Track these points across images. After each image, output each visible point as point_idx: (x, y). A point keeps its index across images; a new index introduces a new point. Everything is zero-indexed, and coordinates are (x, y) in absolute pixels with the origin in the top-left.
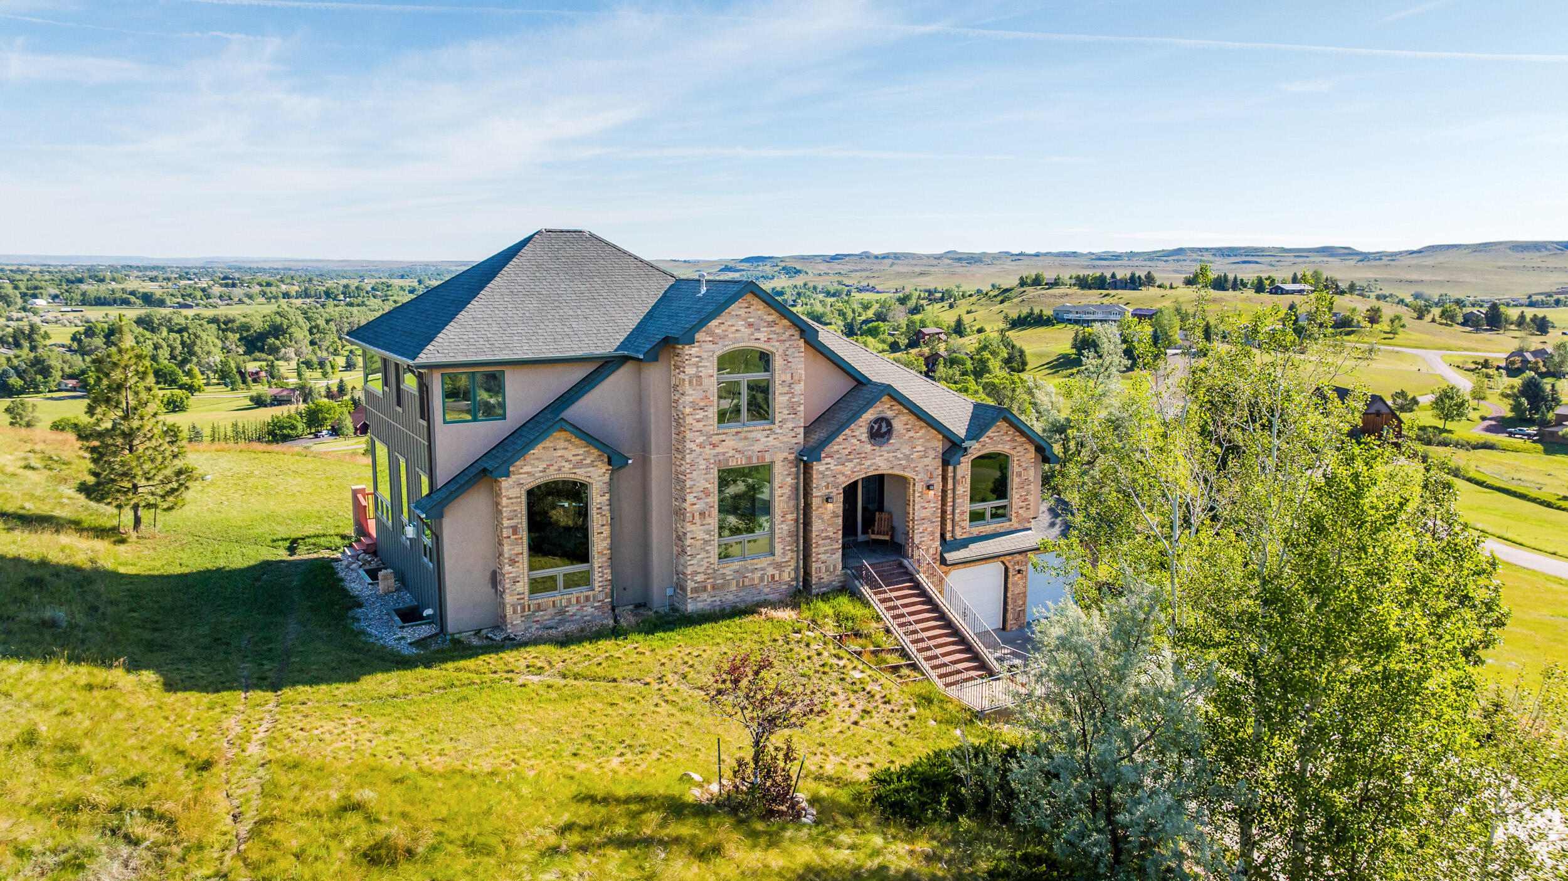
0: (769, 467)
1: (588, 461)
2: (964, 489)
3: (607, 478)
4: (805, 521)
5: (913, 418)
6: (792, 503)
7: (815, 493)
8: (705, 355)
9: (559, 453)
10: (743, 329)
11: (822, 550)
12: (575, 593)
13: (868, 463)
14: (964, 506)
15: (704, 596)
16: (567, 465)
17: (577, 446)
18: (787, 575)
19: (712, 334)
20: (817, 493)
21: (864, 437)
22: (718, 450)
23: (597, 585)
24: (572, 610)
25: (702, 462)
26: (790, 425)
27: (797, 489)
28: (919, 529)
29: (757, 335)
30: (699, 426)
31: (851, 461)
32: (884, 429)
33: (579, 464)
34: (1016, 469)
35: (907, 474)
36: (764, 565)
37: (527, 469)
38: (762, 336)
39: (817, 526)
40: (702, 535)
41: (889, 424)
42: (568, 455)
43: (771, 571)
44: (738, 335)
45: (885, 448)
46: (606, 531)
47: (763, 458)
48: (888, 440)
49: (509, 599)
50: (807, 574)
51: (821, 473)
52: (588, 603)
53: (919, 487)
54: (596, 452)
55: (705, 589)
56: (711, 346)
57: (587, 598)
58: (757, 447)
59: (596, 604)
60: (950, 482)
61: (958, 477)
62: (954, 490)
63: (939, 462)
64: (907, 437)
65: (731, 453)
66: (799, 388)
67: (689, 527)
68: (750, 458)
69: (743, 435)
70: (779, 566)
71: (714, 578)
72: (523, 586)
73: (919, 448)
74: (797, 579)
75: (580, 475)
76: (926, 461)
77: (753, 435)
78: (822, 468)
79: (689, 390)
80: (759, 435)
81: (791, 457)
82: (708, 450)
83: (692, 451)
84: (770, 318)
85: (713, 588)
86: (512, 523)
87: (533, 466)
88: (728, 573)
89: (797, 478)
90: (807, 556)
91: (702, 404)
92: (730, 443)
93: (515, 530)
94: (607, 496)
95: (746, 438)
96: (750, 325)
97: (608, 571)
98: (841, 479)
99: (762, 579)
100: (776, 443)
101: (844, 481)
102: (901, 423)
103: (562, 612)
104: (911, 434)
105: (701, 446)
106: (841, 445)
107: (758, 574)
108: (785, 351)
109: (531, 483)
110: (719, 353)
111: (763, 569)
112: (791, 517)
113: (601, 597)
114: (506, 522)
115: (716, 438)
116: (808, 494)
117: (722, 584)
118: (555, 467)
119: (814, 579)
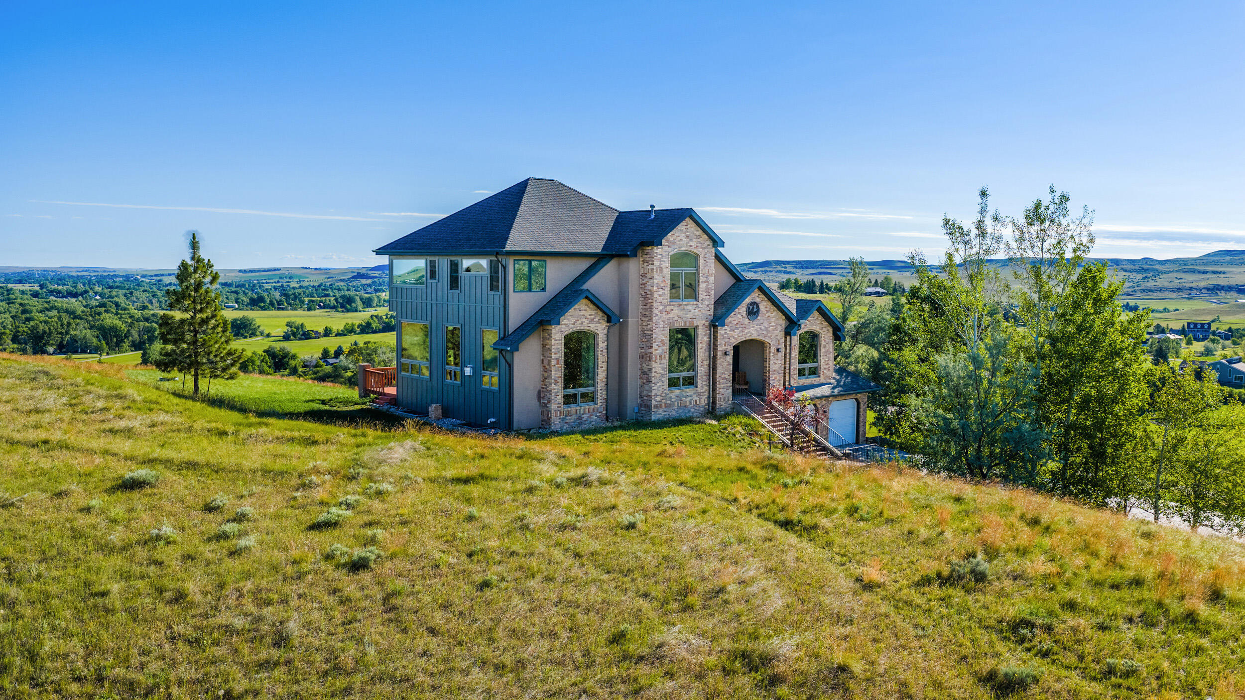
0: (695, 329)
1: (596, 320)
2: (795, 353)
3: (606, 331)
4: (713, 367)
5: (770, 304)
6: (707, 353)
7: (719, 348)
8: (664, 254)
9: (582, 313)
10: (684, 239)
11: (722, 386)
12: (589, 406)
13: (746, 331)
14: (795, 366)
15: (660, 411)
16: (586, 321)
17: (592, 309)
18: (703, 401)
19: (668, 241)
21: (744, 314)
22: (670, 315)
23: (599, 401)
24: (585, 417)
25: (661, 323)
26: (707, 303)
27: (710, 345)
28: (772, 377)
29: (691, 243)
30: (660, 299)
31: (737, 329)
32: (755, 310)
33: (592, 321)
34: (823, 343)
35: (767, 340)
36: (692, 393)
37: (565, 322)
38: (694, 244)
39: (720, 370)
40: (660, 371)
41: (758, 307)
42: (587, 314)
43: (695, 398)
44: (682, 243)
45: (755, 322)
46: (605, 366)
47: (693, 324)
48: (757, 317)
49: (553, 407)
50: (714, 402)
51: (722, 335)
52: (594, 413)
53: (773, 349)
54: (600, 313)
55: (661, 406)
56: (669, 249)
57: (594, 409)
58: (689, 316)
59: (598, 414)
60: (788, 348)
61: (793, 346)
62: (790, 353)
63: (783, 333)
64: (766, 316)
65: (676, 318)
67: (654, 365)
69: (682, 307)
70: (699, 395)
71: (666, 399)
72: (560, 399)
73: (773, 324)
74: (709, 404)
75: (593, 327)
76: (777, 332)
77: (687, 308)
78: (723, 332)
79: (656, 276)
80: (691, 308)
81: (707, 324)
82: (664, 315)
83: (656, 315)
84: (697, 233)
85: (665, 406)
86: (556, 357)
87: (569, 320)
88: (673, 397)
89: (710, 338)
90: (714, 390)
91: (662, 285)
92: (676, 312)
93: (558, 360)
94: (606, 343)
95: (684, 310)
97: (605, 393)
98: (733, 340)
99: (690, 403)
100: (699, 313)
101: (735, 342)
102: (765, 306)
103: (580, 418)
104: (769, 314)
105: (661, 312)
106: (731, 319)
107: (688, 399)
108: (705, 255)
109: (567, 331)
110: (671, 253)
111: (691, 396)
112: (706, 363)
113: (601, 410)
114: (553, 356)
115: (668, 308)
116: (715, 349)
117: (670, 404)
118: (580, 322)
119: (718, 405)
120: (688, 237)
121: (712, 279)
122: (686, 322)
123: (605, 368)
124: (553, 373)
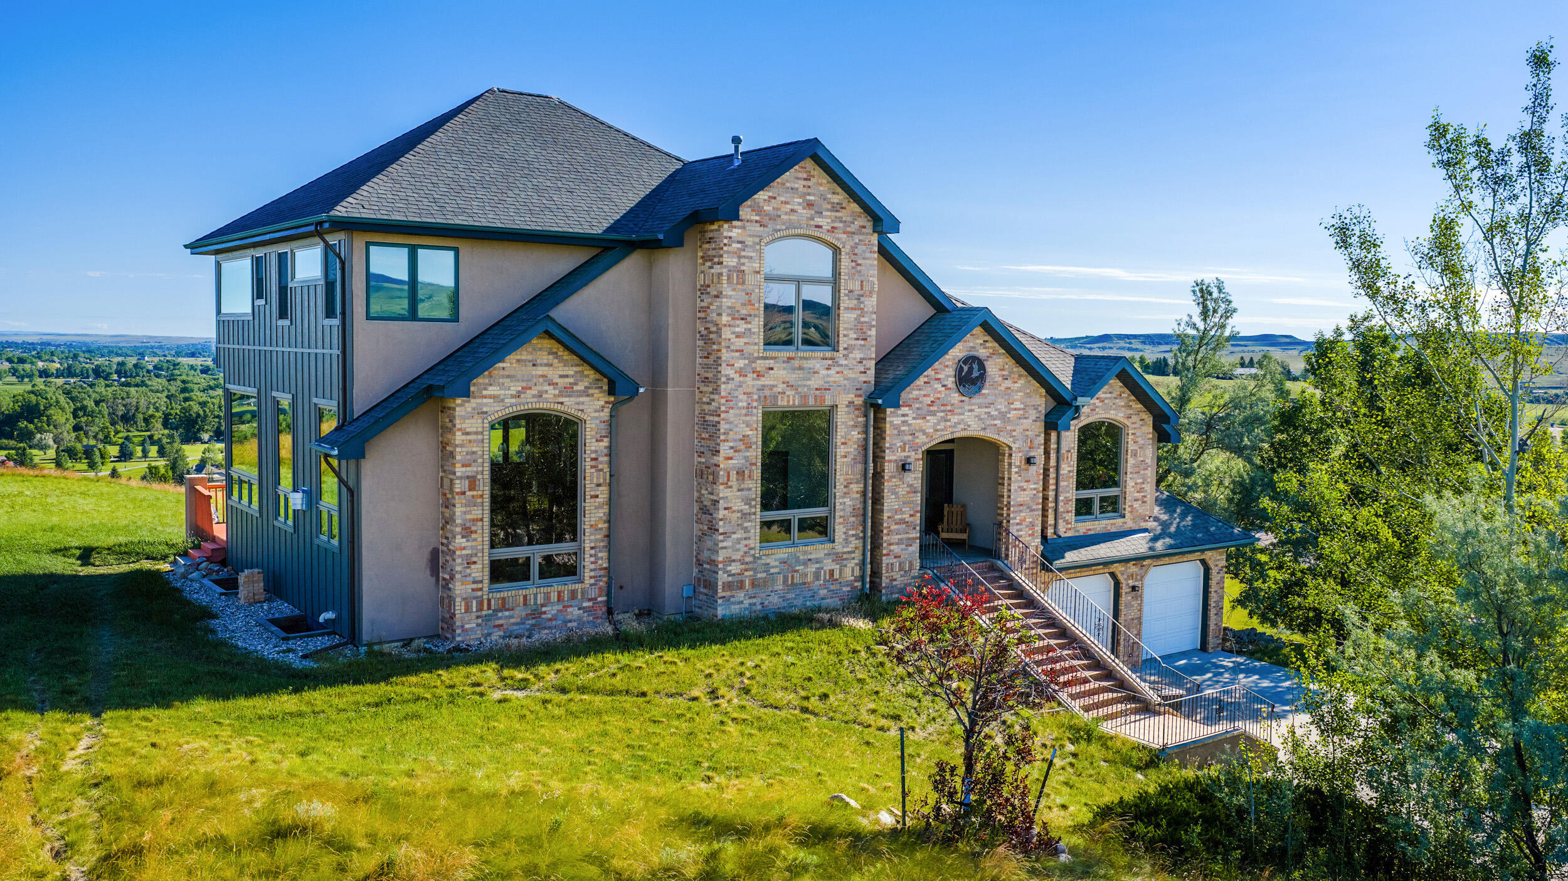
0: (828, 415)
1: (580, 387)
2: (1069, 467)
3: (605, 415)
4: (875, 496)
5: (1010, 362)
6: (859, 467)
7: (889, 455)
8: (749, 241)
9: (540, 371)
10: (800, 209)
11: (895, 538)
12: (557, 587)
13: (955, 419)
14: (1069, 493)
15: (740, 595)
16: (550, 389)
17: (566, 364)
18: (850, 572)
19: (758, 210)
20: (892, 457)
21: (951, 382)
22: (763, 381)
23: (587, 574)
24: (551, 611)
25: (741, 397)
26: (858, 355)
27: (866, 449)
28: (1016, 518)
29: (819, 221)
30: (739, 343)
31: (933, 414)
32: (975, 374)
33: (568, 391)
34: (1131, 447)
35: (1003, 439)
36: (821, 555)
37: (492, 390)
38: (825, 223)
39: (889, 503)
40: (738, 505)
41: (982, 367)
42: (553, 374)
43: (829, 565)
44: (794, 217)
45: (976, 400)
46: (603, 493)
47: (823, 400)
48: (980, 389)
49: (460, 589)
50: (876, 574)
51: (896, 427)
52: (573, 603)
53: (1017, 459)
54: (591, 374)
55: (741, 585)
56: (758, 229)
57: (574, 594)
58: (815, 382)
59: (585, 604)
60: (1053, 456)
61: (1063, 451)
62: (1057, 469)
63: (1040, 427)
64: (1002, 388)
65: (781, 387)
66: (871, 303)
67: (722, 491)
68: (805, 397)
69: (796, 363)
70: (839, 558)
71: (755, 570)
72: (481, 571)
73: (1018, 405)
74: (862, 578)
75: (570, 406)
76: (1027, 423)
77: (809, 367)
78: (897, 421)
79: (727, 290)
80: (818, 365)
81: (859, 401)
82: (750, 381)
83: (729, 379)
84: (836, 199)
85: (753, 585)
86: (470, 471)
87: (502, 387)
88: (773, 563)
89: (866, 432)
90: (876, 545)
91: (744, 312)
92: (781, 373)
93: (473, 482)
94: (606, 443)
95: (800, 368)
97: (603, 555)
98: (922, 439)
99: (817, 576)
100: (837, 378)
101: (926, 442)
102: (997, 365)
103: (536, 613)
104: (1008, 383)
105: (741, 373)
106: (920, 391)
107: (812, 568)
108: (853, 248)
109: (498, 411)
110: (768, 240)
111: (818, 561)
112: (857, 488)
113: (593, 593)
114: (460, 470)
115: (760, 365)
116: (878, 458)
117: (765, 581)
118: (534, 392)
119: (885, 582)
120: (810, 205)
123: (603, 498)
124: (459, 510)
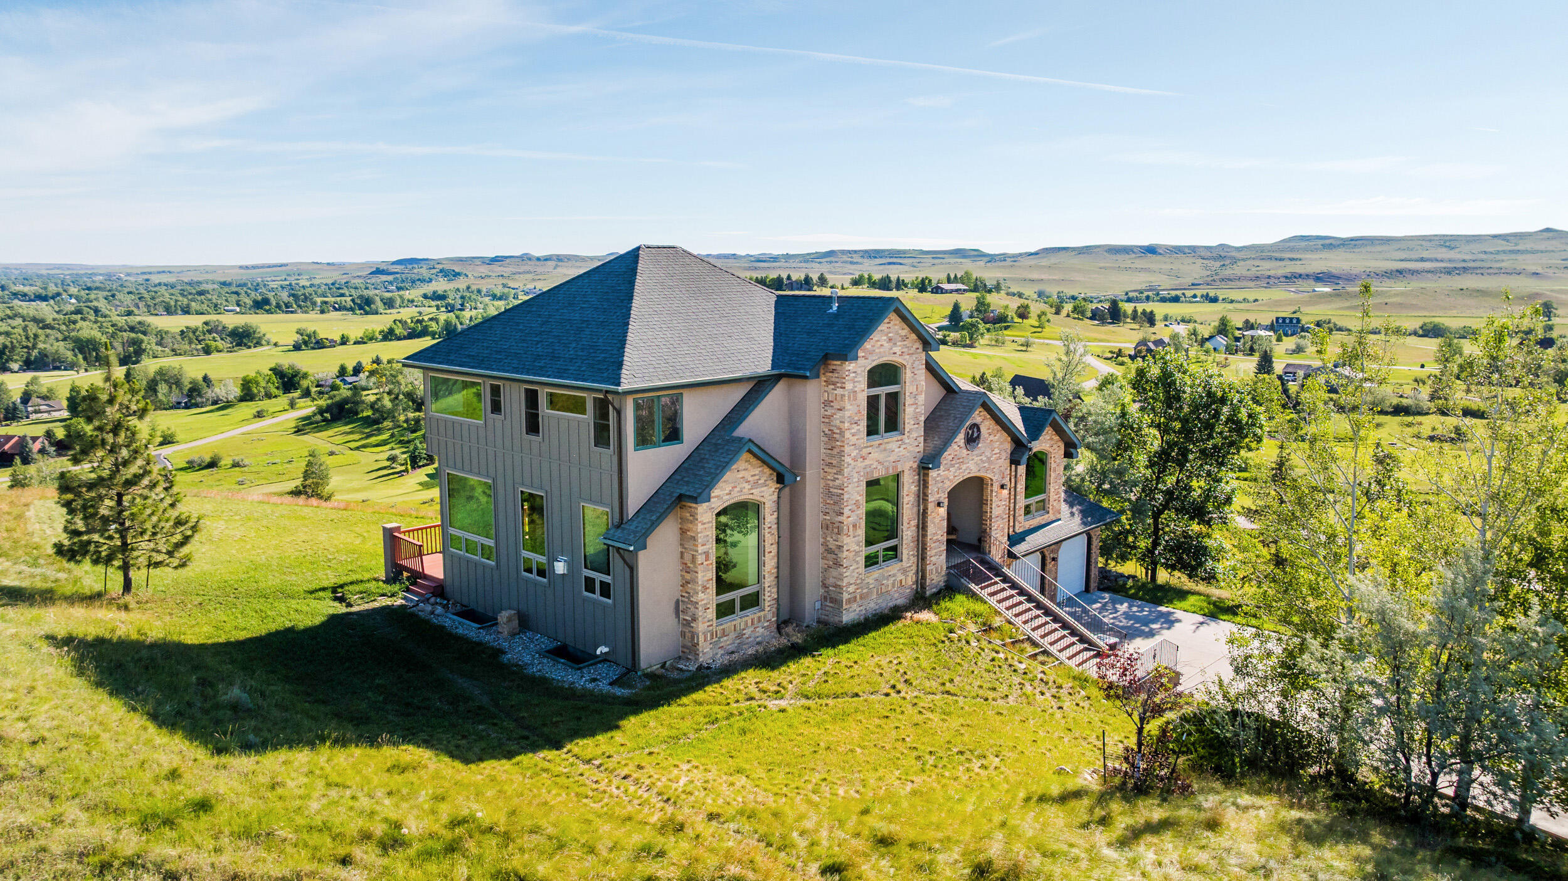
0: (899, 477)
1: (762, 480)
2: (1021, 485)
3: (775, 497)
4: (922, 527)
5: (993, 422)
6: (915, 509)
7: (931, 499)
8: (859, 370)
9: (741, 475)
10: (886, 345)
11: (934, 552)
12: (752, 614)
13: (964, 467)
14: (1022, 502)
15: (854, 606)
16: (747, 486)
17: (754, 467)
18: (910, 580)
19: (864, 349)
21: (962, 443)
22: (867, 462)
23: (767, 604)
24: (748, 632)
25: (856, 475)
26: (914, 434)
27: (918, 496)
28: (995, 526)
29: (895, 349)
30: (853, 440)
31: (953, 466)
32: (975, 435)
33: (756, 484)
34: (1053, 465)
35: (988, 474)
36: (895, 571)
37: (717, 492)
38: (896, 349)
39: (931, 529)
40: (854, 546)
41: (979, 430)
42: (748, 475)
43: (900, 577)
44: (882, 350)
45: (976, 452)
46: (774, 549)
47: (896, 467)
48: (977, 444)
49: (701, 627)
50: (924, 577)
51: (934, 479)
52: (760, 624)
53: (996, 487)
54: (767, 471)
55: (855, 599)
56: (864, 361)
57: (759, 618)
58: (892, 459)
59: (766, 624)
60: (1014, 480)
61: (1019, 475)
62: (1015, 488)
63: (1008, 461)
64: (989, 441)
65: (875, 465)
67: (845, 539)
69: (882, 447)
70: (904, 571)
71: (862, 587)
72: (711, 613)
73: (997, 451)
74: (916, 581)
75: (756, 493)
76: (1000, 461)
77: (889, 446)
78: (935, 474)
79: (848, 406)
80: (893, 446)
81: (915, 466)
82: (860, 463)
83: (849, 465)
84: (903, 333)
85: (861, 598)
86: (705, 548)
87: (723, 490)
88: (871, 581)
89: (919, 485)
90: (923, 559)
91: (855, 418)
92: (875, 454)
93: (707, 554)
94: (775, 515)
95: (885, 450)
96: (890, 340)
97: (775, 590)
98: (947, 484)
99: (894, 585)
100: (904, 452)
101: (949, 485)
102: (987, 426)
103: (740, 636)
104: (991, 438)
105: (855, 460)
106: (948, 456)
107: (891, 580)
108: (912, 364)
109: (720, 505)
110: (869, 368)
111: (894, 575)
112: (914, 523)
113: (769, 616)
114: (701, 549)
115: (865, 451)
116: (925, 500)
117: (867, 594)
118: (738, 489)
119: (928, 581)
121: (921, 398)
122: (887, 469)
123: (774, 552)
124: (700, 575)
